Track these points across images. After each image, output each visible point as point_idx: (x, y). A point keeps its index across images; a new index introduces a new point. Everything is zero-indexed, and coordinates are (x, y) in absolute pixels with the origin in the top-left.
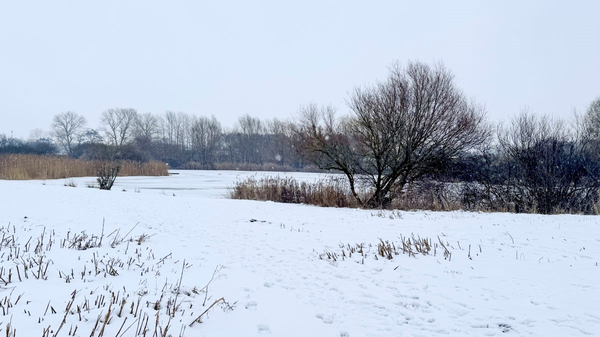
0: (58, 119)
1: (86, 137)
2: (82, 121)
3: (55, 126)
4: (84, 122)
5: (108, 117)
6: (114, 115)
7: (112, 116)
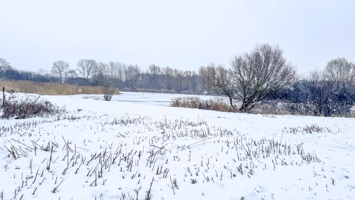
0: (55, 64)
1: (69, 74)
2: (67, 65)
3: (54, 68)
4: (69, 66)
5: (81, 63)
6: (84, 63)
7: (83, 63)
